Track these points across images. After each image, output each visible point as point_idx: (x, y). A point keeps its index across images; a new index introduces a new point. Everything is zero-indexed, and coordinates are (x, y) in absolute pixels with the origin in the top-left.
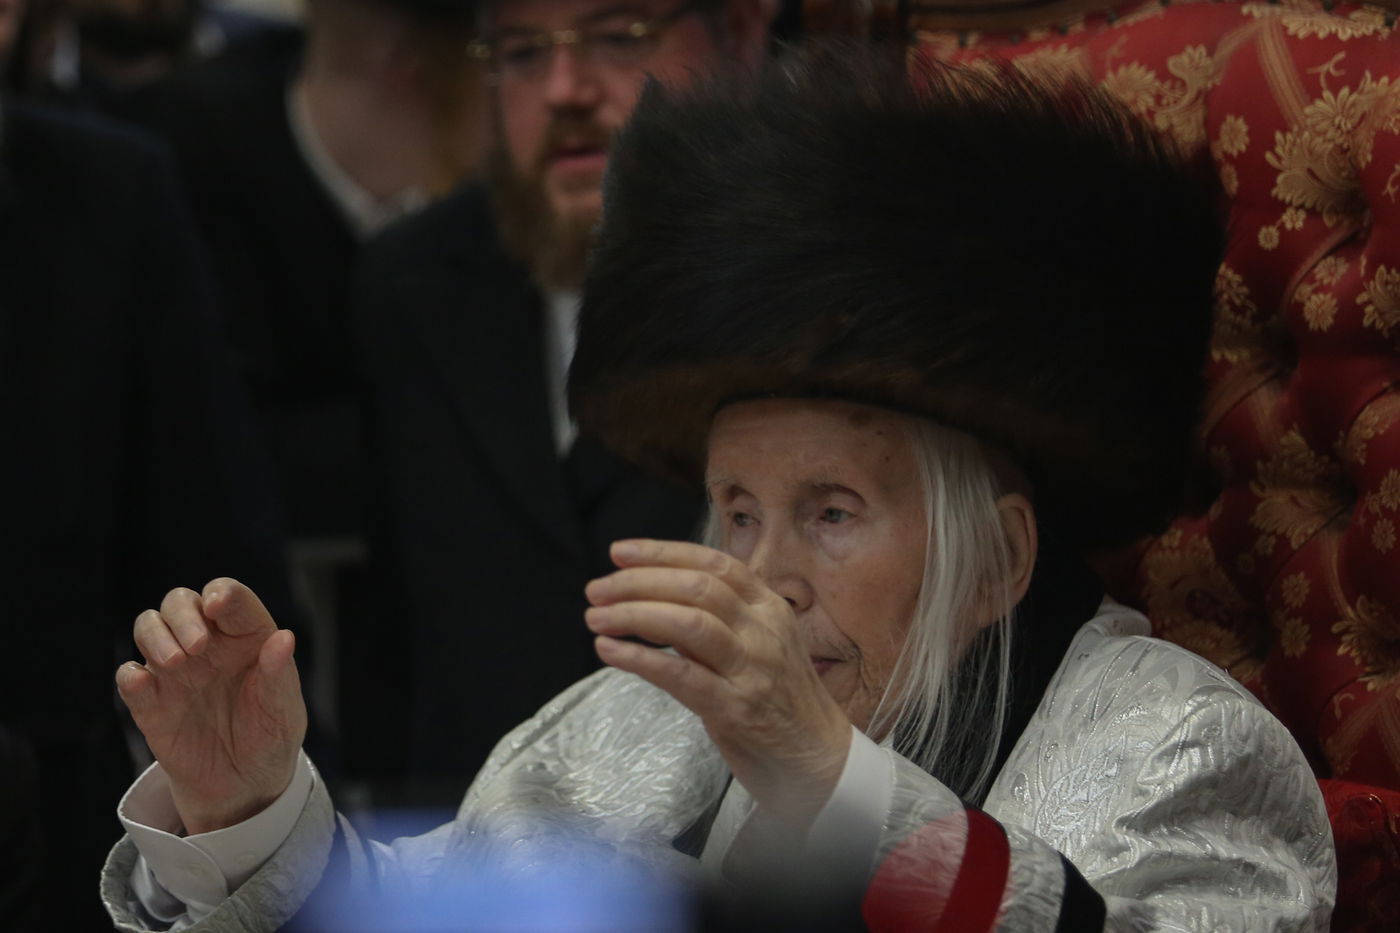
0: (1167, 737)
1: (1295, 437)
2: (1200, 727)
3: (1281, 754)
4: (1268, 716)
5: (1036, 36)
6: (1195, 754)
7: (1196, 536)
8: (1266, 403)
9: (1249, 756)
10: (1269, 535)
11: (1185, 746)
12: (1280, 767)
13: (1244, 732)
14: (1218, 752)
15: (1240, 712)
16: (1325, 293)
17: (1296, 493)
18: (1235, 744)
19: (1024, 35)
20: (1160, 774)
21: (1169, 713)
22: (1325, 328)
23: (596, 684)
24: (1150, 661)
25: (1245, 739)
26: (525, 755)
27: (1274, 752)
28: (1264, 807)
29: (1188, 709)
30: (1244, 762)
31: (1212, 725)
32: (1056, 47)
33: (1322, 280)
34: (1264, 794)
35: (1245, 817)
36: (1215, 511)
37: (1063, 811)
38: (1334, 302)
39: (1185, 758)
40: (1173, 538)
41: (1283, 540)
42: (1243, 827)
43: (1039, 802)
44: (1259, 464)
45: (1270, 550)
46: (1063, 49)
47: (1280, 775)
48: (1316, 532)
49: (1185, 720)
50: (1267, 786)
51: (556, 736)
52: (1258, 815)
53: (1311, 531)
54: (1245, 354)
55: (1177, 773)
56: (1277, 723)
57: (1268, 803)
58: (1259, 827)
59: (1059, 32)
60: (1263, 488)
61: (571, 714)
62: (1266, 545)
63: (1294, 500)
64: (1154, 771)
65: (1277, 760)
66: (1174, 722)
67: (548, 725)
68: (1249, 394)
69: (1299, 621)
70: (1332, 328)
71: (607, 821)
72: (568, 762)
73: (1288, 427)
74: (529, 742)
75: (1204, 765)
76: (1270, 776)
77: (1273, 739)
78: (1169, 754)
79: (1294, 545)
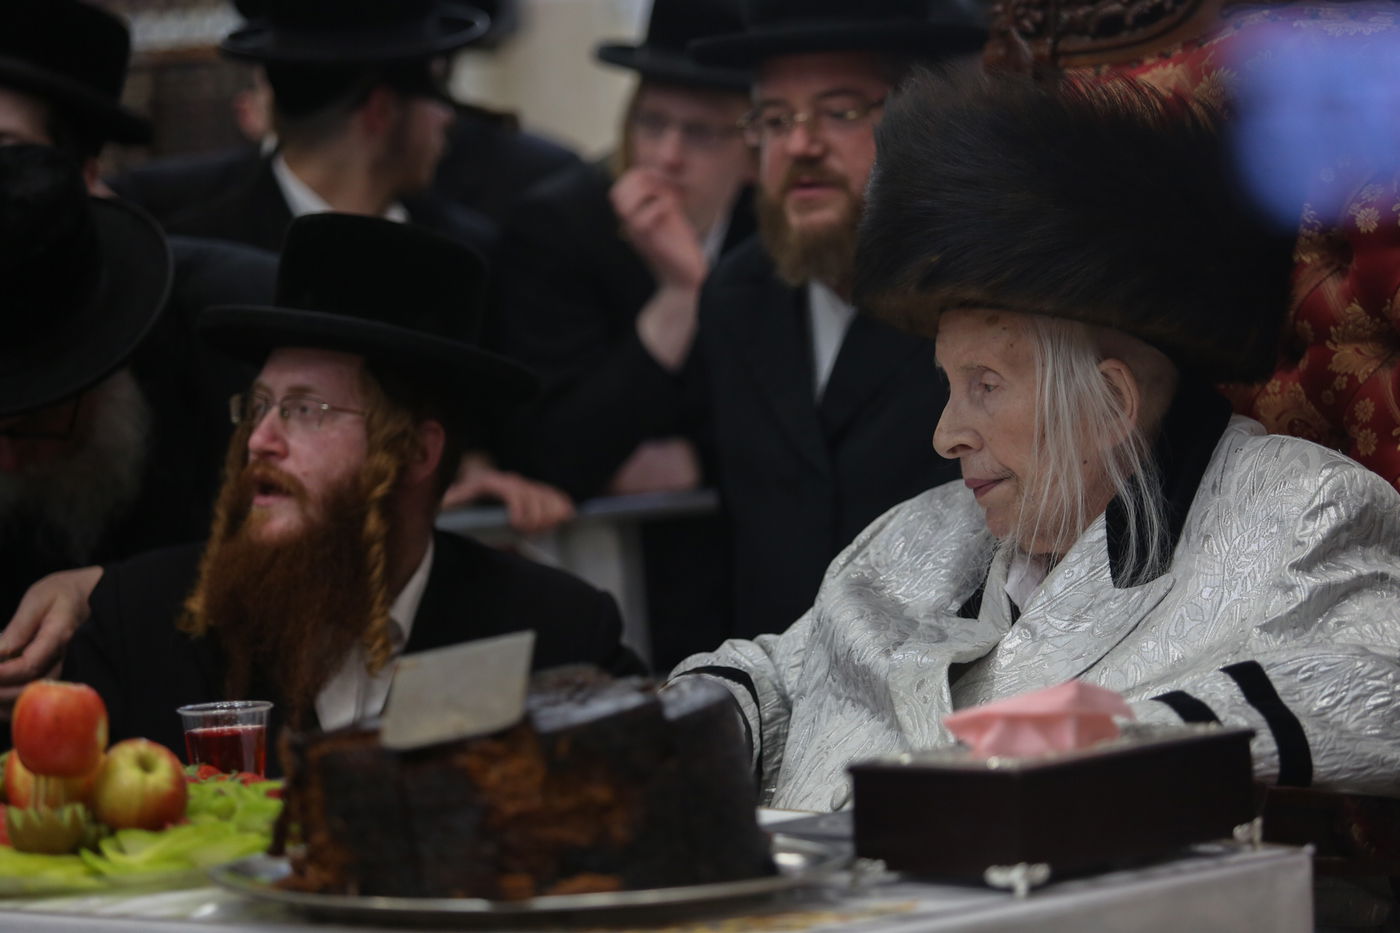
0: (1310, 503)
1: (1356, 307)
2: (1331, 492)
3: (1387, 499)
4: (1374, 475)
5: (1149, 61)
6: (1332, 510)
7: (1291, 383)
8: (1333, 289)
9: (1367, 505)
10: (1343, 376)
11: (1323, 507)
12: (1389, 508)
13: (1361, 490)
14: (1347, 507)
15: (1355, 476)
16: (1370, 208)
17: (1358, 346)
18: (1357, 499)
19: (1140, 62)
20: (1310, 530)
21: (1308, 484)
22: (1371, 230)
23: (891, 517)
24: (1286, 451)
25: (1363, 495)
26: (848, 568)
27: (1383, 499)
28: (1383, 537)
29: (1321, 479)
30: (1364, 511)
31: (1339, 491)
32: (1165, 66)
33: (1366, 199)
34: (1381, 528)
35: (1371, 546)
36: (1303, 364)
37: (1242, 558)
38: (1377, 212)
39: (1325, 515)
40: (1274, 385)
41: (1352, 378)
42: (1371, 551)
43: (1224, 555)
44: (1332, 329)
45: (1344, 386)
46: (1171, 65)
47: (1390, 513)
48: (1375, 371)
49: (1320, 488)
50: (1382, 521)
51: (867, 554)
52: (1379, 542)
53: (1371, 370)
54: (1316, 256)
55: (1321, 526)
56: (1381, 479)
57: (1384, 533)
58: (1381, 551)
59: (1165, 57)
60: (1335, 344)
61: (876, 538)
62: (1341, 383)
63: (1357, 350)
64: (1305, 528)
65: (1386, 503)
66: (1313, 491)
67: (861, 548)
68: (1321, 282)
69: (1369, 431)
70: (1377, 231)
71: (910, 605)
72: (877, 569)
73: (1350, 301)
74: (850, 560)
75: (1339, 517)
76: (1383, 516)
77: (1381, 490)
78: (1313, 515)
79: (1361, 381)
